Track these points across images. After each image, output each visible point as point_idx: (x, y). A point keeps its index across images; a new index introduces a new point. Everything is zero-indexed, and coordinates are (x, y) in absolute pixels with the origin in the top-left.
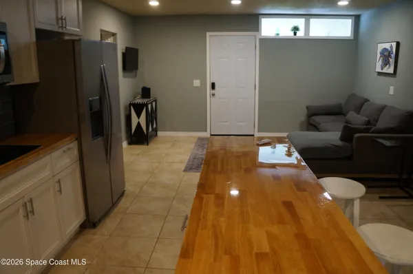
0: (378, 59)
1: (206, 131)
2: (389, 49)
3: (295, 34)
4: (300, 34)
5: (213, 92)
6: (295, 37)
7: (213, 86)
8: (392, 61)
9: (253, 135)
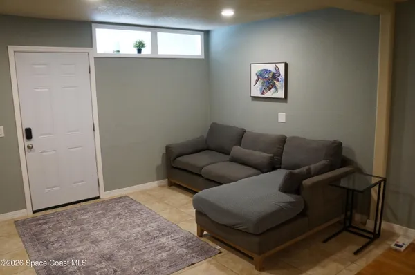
0: (253, 82)
1: (26, 208)
2: (273, 70)
3: (139, 51)
4: (146, 51)
5: (28, 143)
6: (139, 56)
7: (28, 134)
8: (280, 84)
9: (98, 198)
